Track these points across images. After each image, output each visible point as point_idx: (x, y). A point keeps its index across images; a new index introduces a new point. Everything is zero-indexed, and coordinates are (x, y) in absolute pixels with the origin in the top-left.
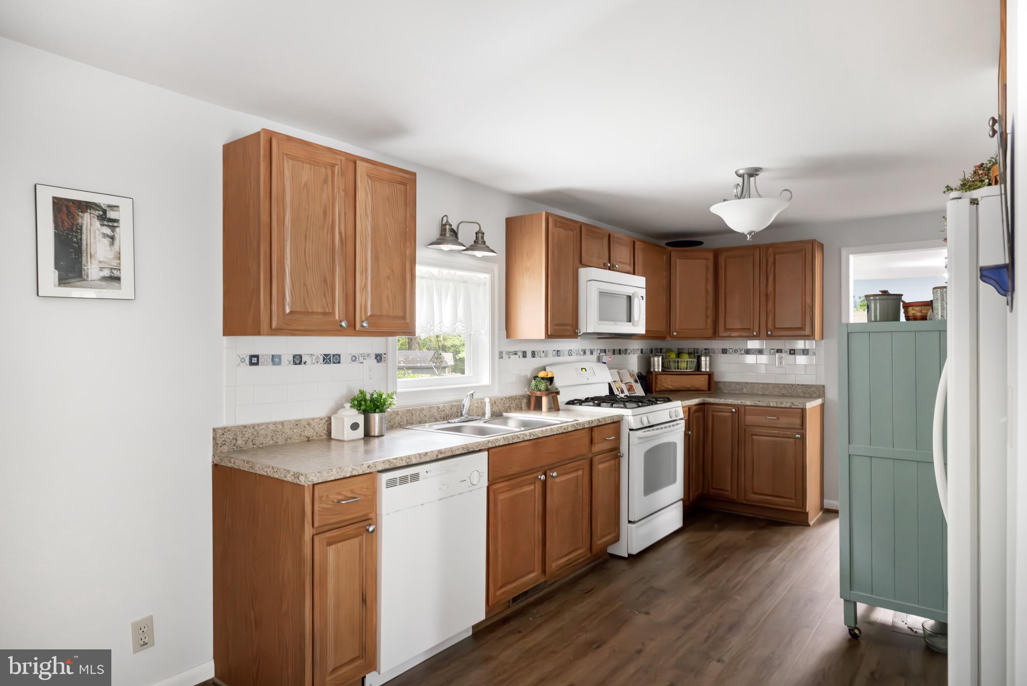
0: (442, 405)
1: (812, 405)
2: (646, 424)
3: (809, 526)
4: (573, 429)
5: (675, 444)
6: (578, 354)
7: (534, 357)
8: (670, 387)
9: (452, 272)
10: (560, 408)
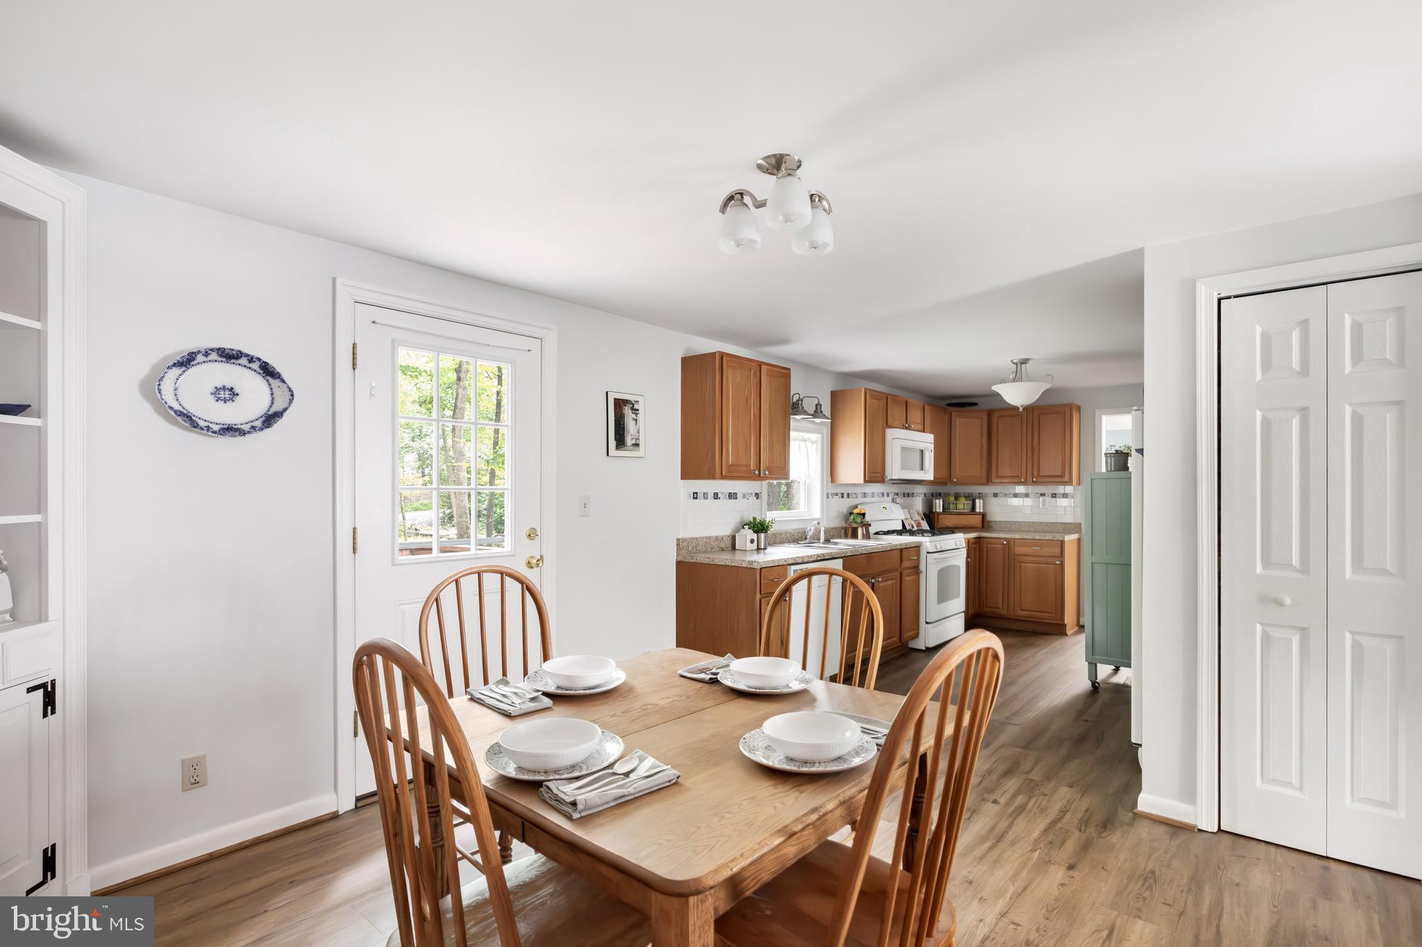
0: (793, 531)
1: (1070, 538)
2: (939, 549)
3: (1067, 635)
4: (890, 549)
5: (959, 567)
6: (879, 495)
7: (850, 497)
8: (952, 523)
10: (871, 536)
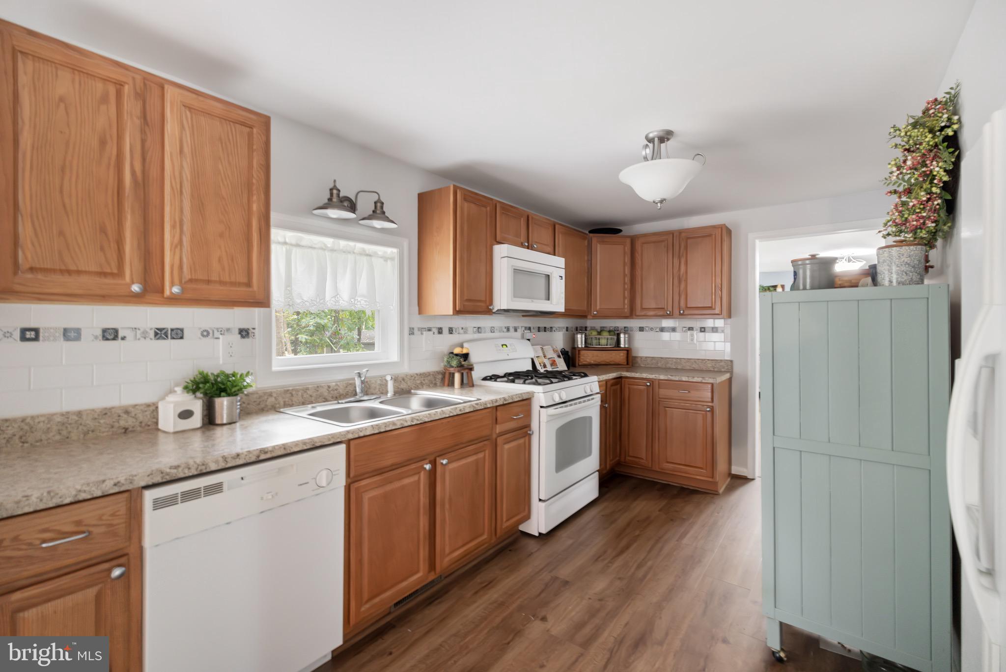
0: (334, 384)
1: (721, 380)
2: (558, 400)
3: (719, 494)
4: (472, 410)
5: (590, 419)
6: (501, 331)
7: (451, 333)
8: (592, 362)
9: (352, 244)
10: (475, 383)
